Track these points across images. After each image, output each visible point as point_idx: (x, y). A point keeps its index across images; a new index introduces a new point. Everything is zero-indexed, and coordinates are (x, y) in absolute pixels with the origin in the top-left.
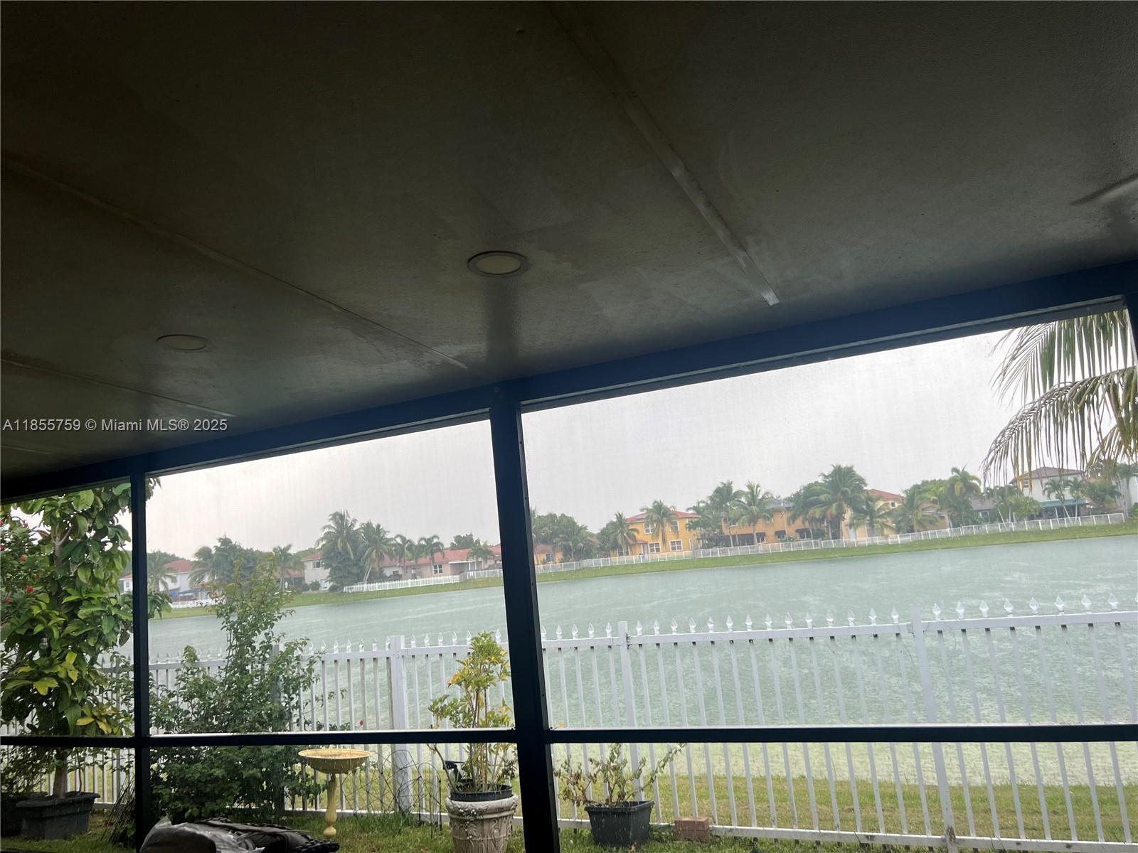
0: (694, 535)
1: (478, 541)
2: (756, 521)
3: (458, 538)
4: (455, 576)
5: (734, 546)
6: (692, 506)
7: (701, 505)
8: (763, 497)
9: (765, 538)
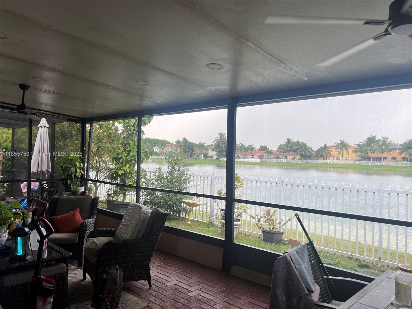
0: (355, 155)
1: (269, 148)
2: (384, 152)
3: (261, 147)
4: (258, 160)
5: (372, 161)
6: (357, 144)
7: (361, 144)
8: (389, 143)
9: (387, 160)
